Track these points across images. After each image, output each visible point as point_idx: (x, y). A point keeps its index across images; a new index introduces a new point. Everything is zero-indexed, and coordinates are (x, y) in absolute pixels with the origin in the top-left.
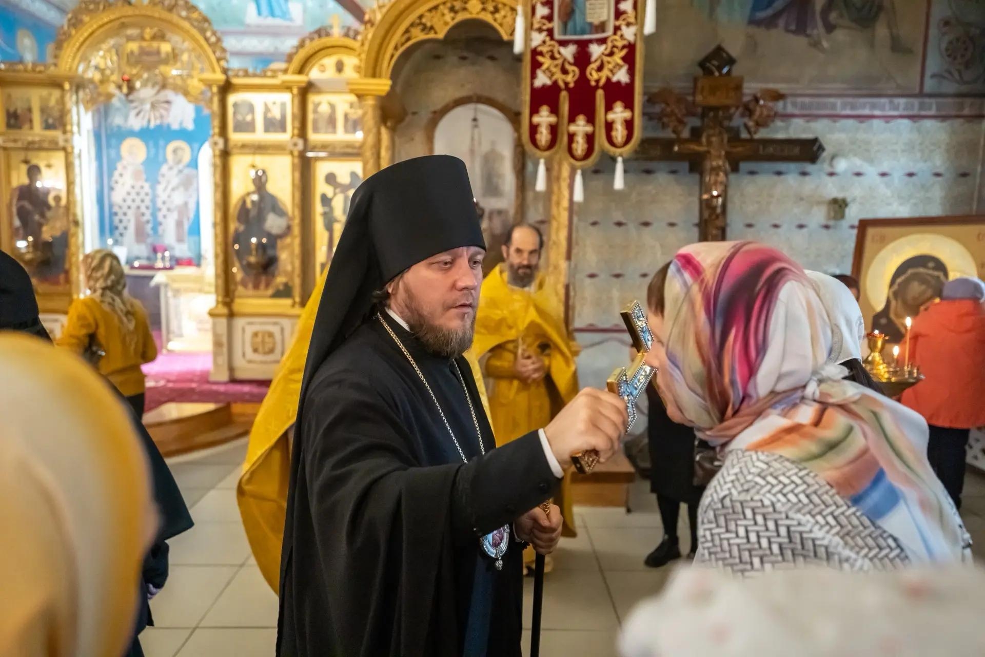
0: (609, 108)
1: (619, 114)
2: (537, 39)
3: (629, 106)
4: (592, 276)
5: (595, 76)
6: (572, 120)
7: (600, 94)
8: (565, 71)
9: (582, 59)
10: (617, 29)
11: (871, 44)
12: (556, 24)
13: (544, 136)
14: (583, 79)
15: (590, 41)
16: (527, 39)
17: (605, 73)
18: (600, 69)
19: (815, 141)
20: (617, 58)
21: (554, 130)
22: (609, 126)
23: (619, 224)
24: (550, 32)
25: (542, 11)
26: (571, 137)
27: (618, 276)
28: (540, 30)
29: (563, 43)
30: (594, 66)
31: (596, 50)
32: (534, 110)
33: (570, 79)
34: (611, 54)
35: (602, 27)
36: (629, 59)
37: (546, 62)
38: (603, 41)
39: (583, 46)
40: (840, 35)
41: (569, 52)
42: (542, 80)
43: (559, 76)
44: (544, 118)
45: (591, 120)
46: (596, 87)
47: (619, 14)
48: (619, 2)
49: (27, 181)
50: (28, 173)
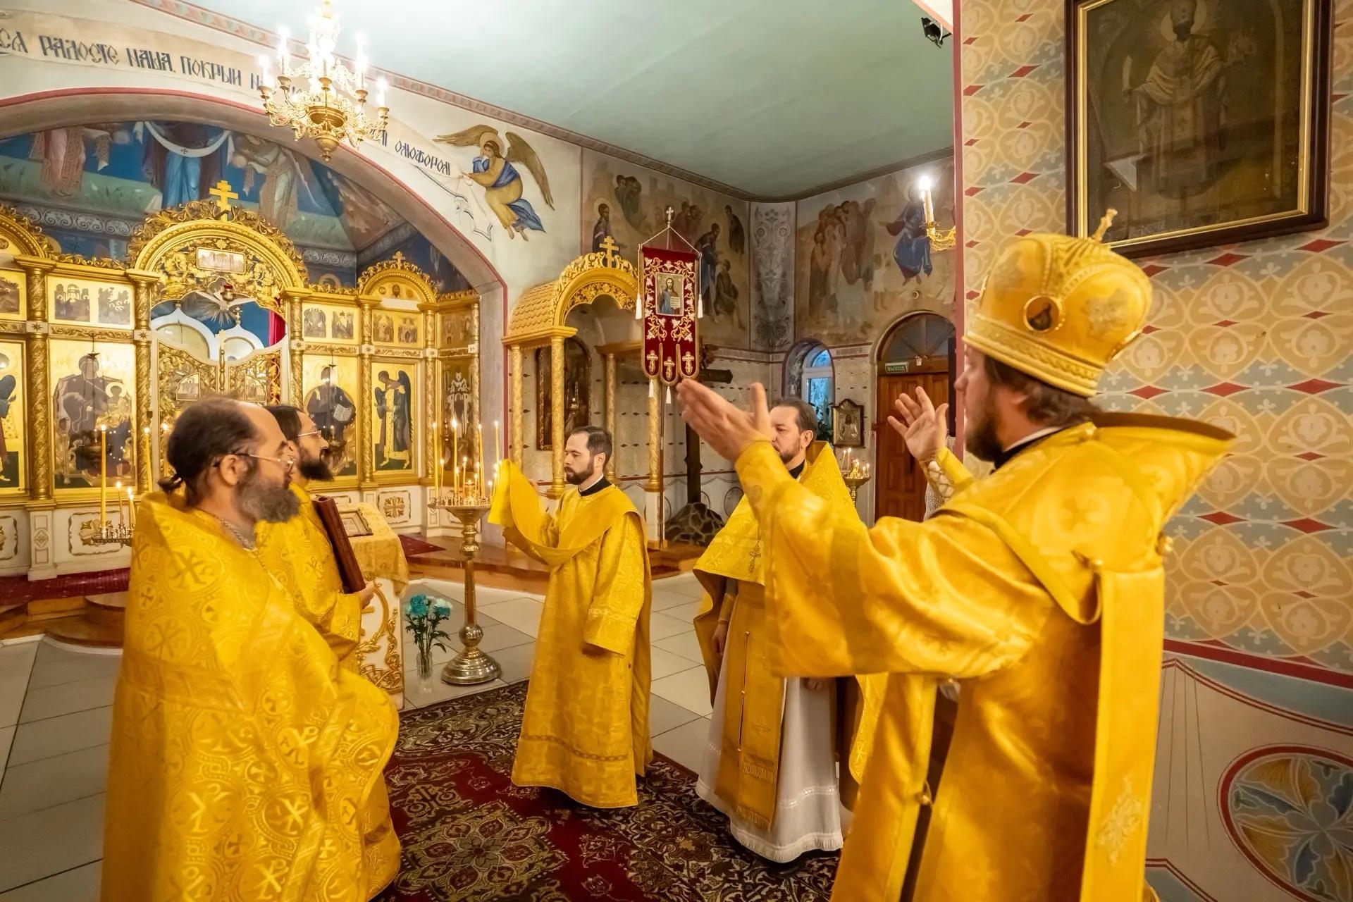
0: (683, 354)
1: (688, 358)
2: (648, 313)
3: (693, 354)
4: (624, 446)
5: (675, 336)
6: (665, 359)
7: (678, 346)
8: (661, 332)
9: (669, 326)
10: (686, 313)
11: (732, 323)
12: (656, 306)
13: (652, 367)
14: (669, 337)
15: (672, 318)
16: (644, 313)
17: (680, 335)
18: (678, 333)
19: (729, 371)
20: (687, 328)
21: (657, 363)
22: (684, 364)
23: (636, 414)
24: (654, 310)
25: (650, 298)
26: (665, 368)
27: (636, 445)
28: (649, 308)
29: (660, 317)
30: (675, 331)
31: (675, 323)
32: (647, 353)
33: (663, 336)
34: (683, 326)
35: (678, 311)
36: (692, 330)
37: (653, 327)
38: (679, 319)
39: (669, 319)
40: (721, 316)
41: (662, 322)
42: (651, 336)
43: (658, 334)
44: (652, 357)
45: (674, 360)
46: (676, 342)
47: (686, 306)
48: (686, 299)
49: (78, 372)
50: (80, 364)
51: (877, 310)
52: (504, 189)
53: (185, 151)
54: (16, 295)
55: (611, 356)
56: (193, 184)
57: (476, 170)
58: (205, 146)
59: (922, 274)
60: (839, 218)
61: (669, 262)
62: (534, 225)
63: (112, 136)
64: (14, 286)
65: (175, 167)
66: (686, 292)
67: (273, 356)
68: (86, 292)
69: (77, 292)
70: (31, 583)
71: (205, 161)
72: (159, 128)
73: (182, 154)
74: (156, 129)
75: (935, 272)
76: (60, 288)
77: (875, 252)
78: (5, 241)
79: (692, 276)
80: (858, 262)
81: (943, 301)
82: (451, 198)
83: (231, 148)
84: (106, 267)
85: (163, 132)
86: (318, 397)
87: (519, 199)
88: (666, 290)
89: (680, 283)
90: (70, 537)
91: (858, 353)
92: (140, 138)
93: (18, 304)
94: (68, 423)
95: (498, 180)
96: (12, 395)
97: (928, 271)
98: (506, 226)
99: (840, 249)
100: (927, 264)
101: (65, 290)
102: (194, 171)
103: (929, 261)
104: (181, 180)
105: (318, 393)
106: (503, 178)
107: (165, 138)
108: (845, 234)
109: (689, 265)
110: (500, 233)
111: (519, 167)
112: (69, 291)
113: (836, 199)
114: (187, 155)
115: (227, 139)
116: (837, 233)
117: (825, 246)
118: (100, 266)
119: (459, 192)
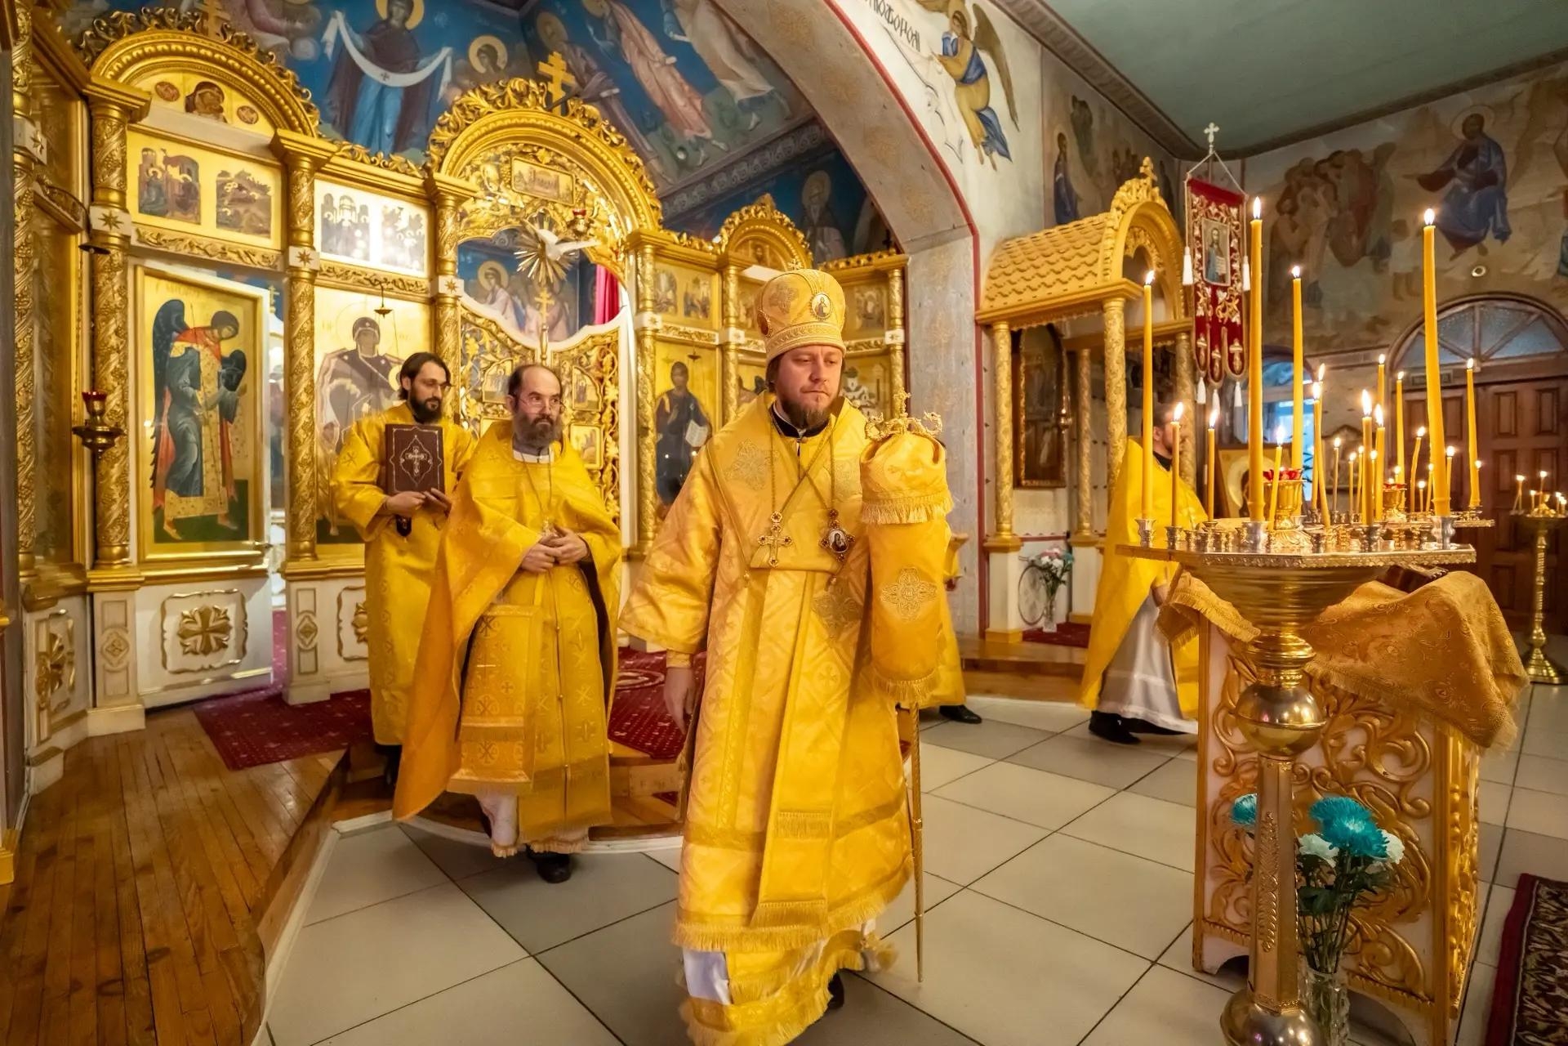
0: (1230, 343)
1: (1236, 348)
3: (1241, 343)
5: (1222, 315)
6: (1213, 348)
7: (1225, 329)
8: (1208, 308)
9: (1215, 300)
12: (1204, 268)
13: (1203, 358)
14: (1215, 317)
17: (1227, 314)
18: (1224, 310)
20: (1234, 303)
22: (1231, 356)
25: (1198, 256)
26: (1213, 362)
29: (1208, 285)
30: (1221, 307)
31: (1222, 296)
32: (1198, 336)
33: (1210, 314)
34: (1230, 301)
35: (1223, 278)
36: (1239, 307)
37: (1201, 297)
38: (1225, 289)
42: (1199, 311)
43: (1206, 310)
44: (1202, 343)
45: (1221, 350)
46: (1222, 324)
47: (1233, 271)
48: (1232, 261)
49: (351, 345)
50: (354, 330)
51: (1400, 299)
52: (973, 87)
53: (385, 77)
54: (266, 205)
55: (1086, 353)
56: (388, 129)
57: (945, 53)
58: (413, 70)
59: (1490, 241)
60: (1325, 177)
61: (1213, 204)
62: (1003, 150)
63: (292, 46)
64: (263, 189)
65: (369, 97)
66: (1232, 250)
67: (608, 340)
68: (364, 210)
69: (352, 209)
70: (294, 708)
71: (410, 93)
72: (357, 37)
73: (381, 80)
74: (353, 40)
75: (1516, 237)
76: (329, 198)
77: (1395, 217)
78: (253, 111)
79: (1237, 227)
80: (1361, 231)
81: (1533, 276)
82: (921, 86)
83: (447, 76)
84: (397, 170)
85: (361, 44)
86: (667, 408)
87: (987, 108)
88: (1212, 246)
89: (1225, 236)
90: (339, 629)
91: (1362, 362)
92: (329, 51)
93: (269, 219)
94: (337, 430)
95: (967, 73)
96: (241, 384)
97: (1503, 235)
98: (976, 145)
99: (1325, 219)
100: (1500, 225)
101: (336, 204)
102: (393, 106)
103: (1505, 221)
104: (374, 122)
105: (667, 401)
106: (972, 70)
107: (363, 53)
108: (1336, 198)
109: (1234, 211)
110: (971, 152)
111: (985, 57)
112: (341, 207)
113: (1320, 149)
114: (389, 83)
115: (445, 60)
116: (1319, 196)
117: (1297, 218)
118: (386, 167)
119: (931, 81)
